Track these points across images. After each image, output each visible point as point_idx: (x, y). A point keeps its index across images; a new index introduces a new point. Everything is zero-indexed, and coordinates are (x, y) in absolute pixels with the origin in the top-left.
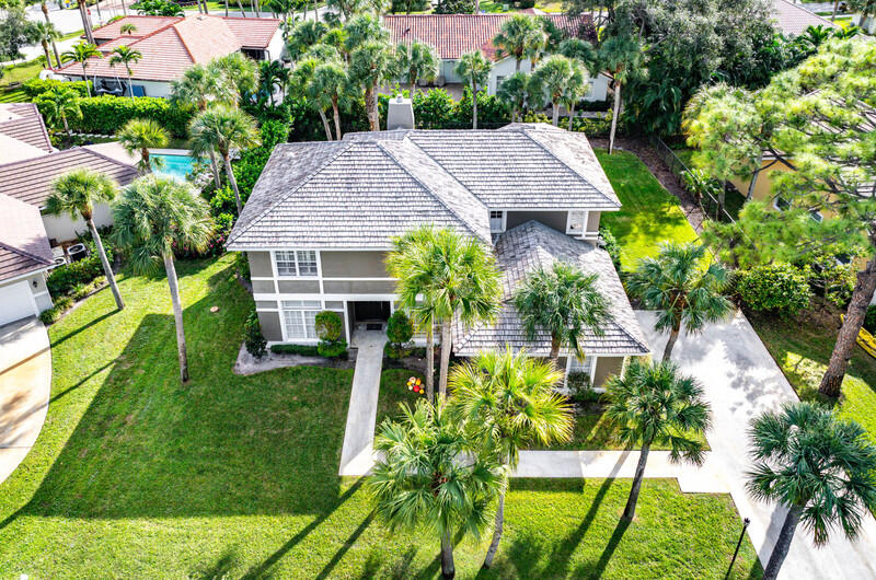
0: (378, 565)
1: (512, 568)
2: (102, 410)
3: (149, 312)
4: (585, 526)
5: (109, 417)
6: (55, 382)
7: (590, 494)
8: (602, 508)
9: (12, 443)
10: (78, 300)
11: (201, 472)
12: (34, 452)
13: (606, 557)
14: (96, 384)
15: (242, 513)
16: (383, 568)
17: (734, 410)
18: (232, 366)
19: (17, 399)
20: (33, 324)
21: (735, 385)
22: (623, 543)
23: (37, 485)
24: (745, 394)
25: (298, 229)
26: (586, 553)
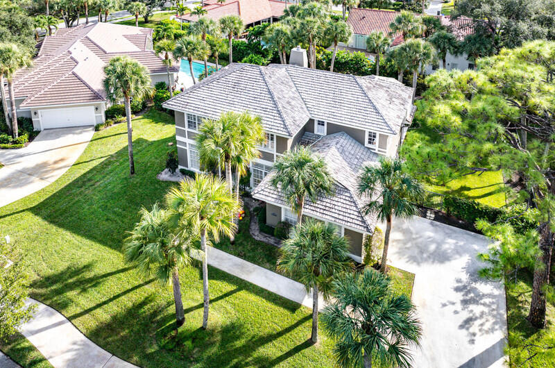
0: (151, 301)
1: (219, 338)
2: (89, 176)
3: (141, 137)
4: (280, 334)
5: (90, 180)
6: (81, 157)
7: (298, 316)
8: (300, 328)
9: (47, 178)
10: (115, 123)
11: (107, 220)
12: (51, 186)
13: (281, 359)
14: (95, 163)
15: (110, 247)
16: (153, 304)
17: (444, 305)
18: (158, 173)
19: (62, 160)
20: (91, 129)
21: (457, 289)
22: (297, 356)
23: (42, 200)
24: (462, 298)
25: (199, 103)
26: (270, 351)
